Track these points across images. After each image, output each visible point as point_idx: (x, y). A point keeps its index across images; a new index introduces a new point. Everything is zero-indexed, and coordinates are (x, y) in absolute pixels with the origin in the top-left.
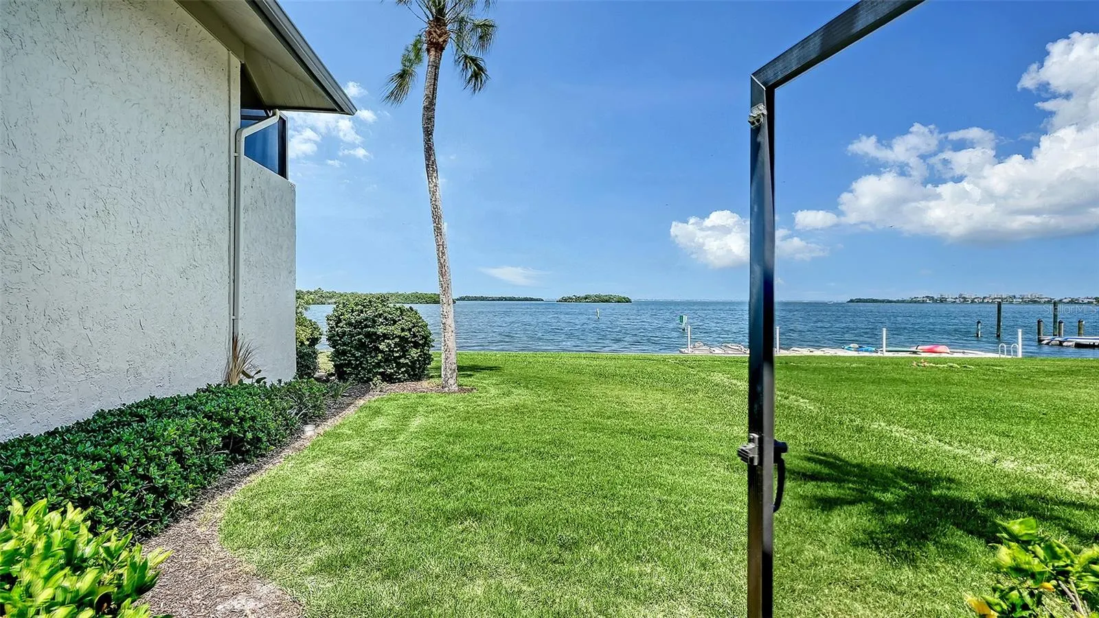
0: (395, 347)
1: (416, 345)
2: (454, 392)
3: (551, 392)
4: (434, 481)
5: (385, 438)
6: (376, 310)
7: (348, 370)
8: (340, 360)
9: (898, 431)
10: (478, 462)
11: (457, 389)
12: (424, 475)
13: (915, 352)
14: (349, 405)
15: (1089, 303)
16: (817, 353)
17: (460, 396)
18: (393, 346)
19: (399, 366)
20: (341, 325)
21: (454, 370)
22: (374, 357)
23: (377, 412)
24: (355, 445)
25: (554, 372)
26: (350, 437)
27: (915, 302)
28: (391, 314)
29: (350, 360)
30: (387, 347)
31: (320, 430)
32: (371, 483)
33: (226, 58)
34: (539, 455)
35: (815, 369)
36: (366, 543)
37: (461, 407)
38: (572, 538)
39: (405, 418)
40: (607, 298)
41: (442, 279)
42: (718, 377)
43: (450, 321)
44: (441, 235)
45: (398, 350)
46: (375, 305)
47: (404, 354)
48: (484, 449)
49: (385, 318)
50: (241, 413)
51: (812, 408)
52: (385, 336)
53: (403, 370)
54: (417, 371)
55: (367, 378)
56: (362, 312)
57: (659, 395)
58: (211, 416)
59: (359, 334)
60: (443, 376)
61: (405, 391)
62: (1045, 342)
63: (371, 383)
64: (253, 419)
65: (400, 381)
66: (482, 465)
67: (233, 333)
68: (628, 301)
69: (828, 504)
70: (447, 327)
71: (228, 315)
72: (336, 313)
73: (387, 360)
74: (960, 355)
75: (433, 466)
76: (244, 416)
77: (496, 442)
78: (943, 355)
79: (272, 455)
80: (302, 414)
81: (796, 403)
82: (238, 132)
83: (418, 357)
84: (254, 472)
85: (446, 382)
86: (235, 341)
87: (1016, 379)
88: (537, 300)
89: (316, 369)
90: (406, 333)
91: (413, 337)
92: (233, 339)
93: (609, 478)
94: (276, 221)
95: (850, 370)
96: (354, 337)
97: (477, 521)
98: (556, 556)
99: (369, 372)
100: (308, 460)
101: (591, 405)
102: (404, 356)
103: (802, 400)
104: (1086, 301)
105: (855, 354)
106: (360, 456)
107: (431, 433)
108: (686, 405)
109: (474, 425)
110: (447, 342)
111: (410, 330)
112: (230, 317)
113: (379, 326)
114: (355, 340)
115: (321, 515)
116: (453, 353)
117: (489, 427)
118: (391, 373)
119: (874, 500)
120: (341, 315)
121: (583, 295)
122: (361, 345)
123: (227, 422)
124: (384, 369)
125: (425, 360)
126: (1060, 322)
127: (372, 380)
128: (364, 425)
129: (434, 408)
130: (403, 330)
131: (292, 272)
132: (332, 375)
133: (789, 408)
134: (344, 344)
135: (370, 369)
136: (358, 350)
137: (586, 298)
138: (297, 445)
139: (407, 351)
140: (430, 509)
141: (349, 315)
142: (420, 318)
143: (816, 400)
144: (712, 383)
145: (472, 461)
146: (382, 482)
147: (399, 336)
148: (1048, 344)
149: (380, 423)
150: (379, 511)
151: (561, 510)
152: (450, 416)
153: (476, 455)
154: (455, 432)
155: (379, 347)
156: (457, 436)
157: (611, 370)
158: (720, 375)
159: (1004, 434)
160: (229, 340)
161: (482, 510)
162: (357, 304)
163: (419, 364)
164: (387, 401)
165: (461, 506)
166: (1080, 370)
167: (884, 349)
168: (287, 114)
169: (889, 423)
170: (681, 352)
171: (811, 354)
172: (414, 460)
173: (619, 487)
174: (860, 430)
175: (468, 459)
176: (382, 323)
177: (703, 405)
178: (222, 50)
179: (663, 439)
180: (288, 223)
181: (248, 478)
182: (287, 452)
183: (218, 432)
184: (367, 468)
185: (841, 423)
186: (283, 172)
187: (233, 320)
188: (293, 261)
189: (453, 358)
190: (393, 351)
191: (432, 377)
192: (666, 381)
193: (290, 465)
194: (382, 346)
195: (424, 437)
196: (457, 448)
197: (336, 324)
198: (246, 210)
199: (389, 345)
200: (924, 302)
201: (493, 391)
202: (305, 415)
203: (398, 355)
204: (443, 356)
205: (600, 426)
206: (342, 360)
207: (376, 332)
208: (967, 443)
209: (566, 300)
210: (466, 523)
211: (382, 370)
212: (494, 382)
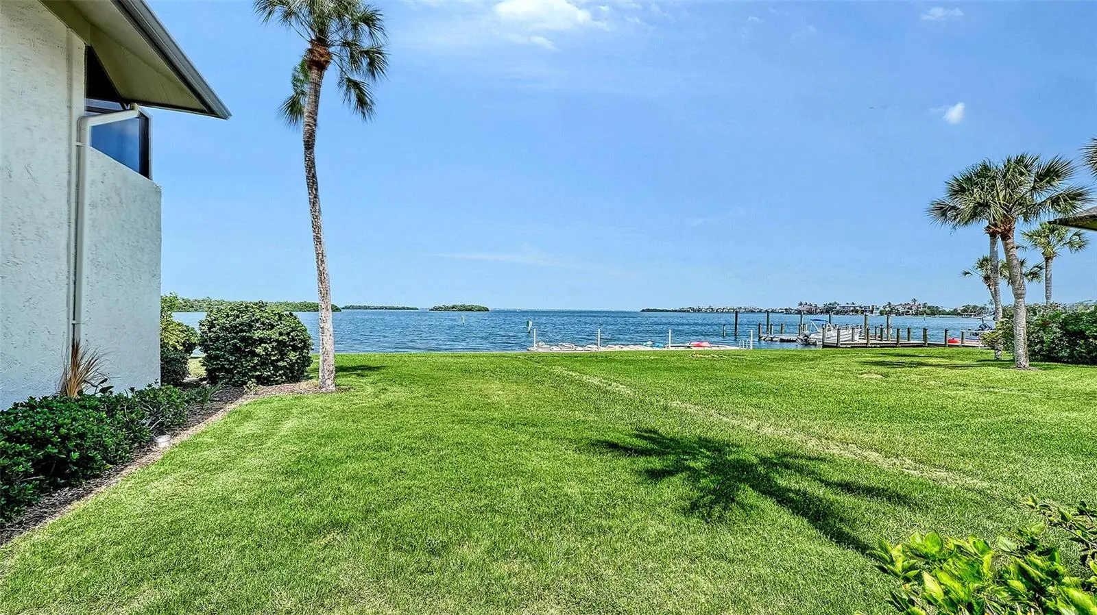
0: (272, 351)
1: (295, 348)
2: (332, 392)
3: (423, 388)
4: (299, 489)
5: (251, 444)
6: (253, 315)
7: (221, 375)
8: (213, 364)
9: (691, 409)
10: (348, 464)
11: (334, 389)
12: (291, 484)
13: (688, 347)
14: (217, 410)
15: (782, 312)
16: (626, 349)
17: (336, 395)
18: (270, 349)
19: (277, 368)
20: (214, 329)
21: (332, 371)
22: (250, 361)
23: (247, 416)
24: (214, 455)
25: (425, 370)
26: (210, 446)
27: (683, 311)
28: (269, 319)
29: (223, 365)
30: (263, 351)
31: (177, 440)
32: (224, 499)
33: (65, 35)
34: (411, 450)
35: (627, 361)
36: (203, 580)
37: (337, 406)
38: (441, 542)
39: (277, 421)
40: (470, 308)
41: (321, 286)
42: (558, 370)
43: (329, 326)
44: (320, 244)
45: (276, 354)
46: (252, 310)
47: (282, 356)
48: (356, 448)
49: (263, 323)
50: (63, 431)
51: (629, 392)
52: (262, 341)
53: (280, 372)
54: (296, 373)
55: (242, 381)
56: (238, 317)
57: (515, 387)
58: (19, 437)
59: (234, 338)
60: (320, 377)
61: (282, 393)
62: (763, 338)
63: (244, 386)
64: (82, 436)
65: (277, 383)
66: (352, 466)
67: (73, 339)
68: (487, 310)
69: (655, 475)
70: (326, 331)
71: (66, 319)
72: (209, 319)
73: (264, 363)
74: (717, 349)
75: (299, 472)
76: (68, 434)
77: (369, 441)
78: (706, 349)
79: (109, 474)
80: (158, 424)
81: (617, 389)
82: (81, 120)
83: (296, 360)
84: (78, 499)
85: (324, 383)
86: (75, 349)
87: (753, 365)
88: (412, 309)
89: (185, 374)
90: (284, 337)
91: (291, 341)
92: (73, 346)
93: (476, 470)
94: (135, 221)
95: (651, 362)
96: (229, 341)
97: (342, 532)
98: (424, 565)
99: (243, 376)
100: (153, 478)
101: (458, 399)
102: (282, 359)
103: (621, 386)
104: (780, 311)
105: (651, 349)
106: (218, 468)
107: (302, 435)
108: (536, 394)
109: (348, 424)
110: (325, 345)
111: (288, 334)
112: (68, 323)
113: (256, 330)
114: (229, 344)
115: (152, 548)
116: (331, 355)
117: (363, 425)
118: (268, 376)
119: (689, 468)
120: (215, 320)
121: (451, 305)
122: (236, 349)
123: (41, 443)
124: (261, 372)
125: (304, 362)
126: (771, 325)
127: (246, 383)
128: (229, 432)
129: (309, 409)
130: (281, 334)
131: (156, 275)
132: (204, 379)
133: (614, 393)
134: (218, 349)
135: (245, 372)
136: (232, 354)
137: (453, 308)
138: (144, 459)
139: (286, 354)
140: (289, 524)
141: (224, 320)
142: (299, 323)
143: (631, 385)
144: (554, 374)
145: (342, 463)
146: (238, 496)
147: (276, 341)
148: (764, 340)
149: (249, 428)
150: (228, 534)
151: (430, 510)
152: (324, 416)
153: (347, 456)
154: (328, 432)
155: (254, 351)
156: (330, 437)
157: (475, 367)
158: (560, 368)
159: (757, 406)
160: (68, 348)
161: (348, 519)
162: (232, 310)
163: (298, 366)
164: (261, 404)
165: (326, 516)
166: (788, 358)
167: (670, 345)
168: (148, 111)
169: (683, 402)
170: (528, 350)
171: (622, 350)
172: (279, 467)
173: (486, 478)
174: (665, 408)
175: (339, 461)
176: (259, 328)
177: (550, 394)
178: (59, 26)
179: (520, 426)
180: (152, 225)
181: (69, 507)
182: (132, 469)
183: (28, 455)
184: (225, 481)
185: (652, 404)
186: (145, 170)
187: (74, 325)
188: (158, 264)
189: (331, 360)
190: (270, 355)
191: (311, 378)
192: (519, 374)
193: (127, 486)
194: (259, 350)
195: (295, 440)
196: (328, 451)
197: (209, 329)
198: (94, 206)
199: (265, 349)
200: (688, 311)
201: (369, 389)
202: (162, 424)
203: (275, 358)
204: (321, 358)
205: (467, 418)
206: (215, 364)
207: (252, 337)
208: (737, 415)
209: (437, 309)
210: (329, 537)
211: (258, 373)
212: (371, 380)
